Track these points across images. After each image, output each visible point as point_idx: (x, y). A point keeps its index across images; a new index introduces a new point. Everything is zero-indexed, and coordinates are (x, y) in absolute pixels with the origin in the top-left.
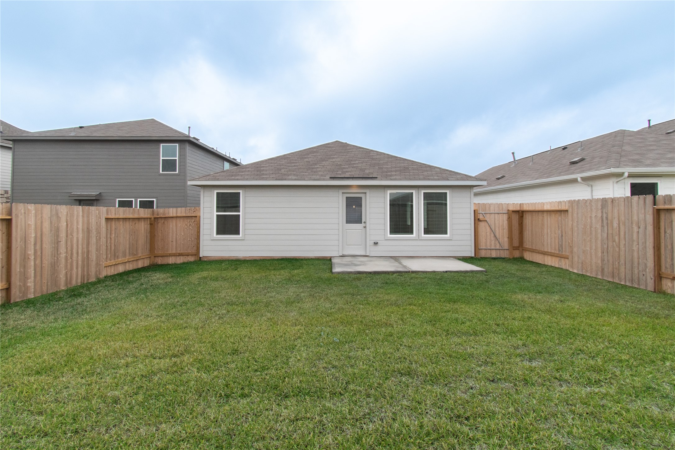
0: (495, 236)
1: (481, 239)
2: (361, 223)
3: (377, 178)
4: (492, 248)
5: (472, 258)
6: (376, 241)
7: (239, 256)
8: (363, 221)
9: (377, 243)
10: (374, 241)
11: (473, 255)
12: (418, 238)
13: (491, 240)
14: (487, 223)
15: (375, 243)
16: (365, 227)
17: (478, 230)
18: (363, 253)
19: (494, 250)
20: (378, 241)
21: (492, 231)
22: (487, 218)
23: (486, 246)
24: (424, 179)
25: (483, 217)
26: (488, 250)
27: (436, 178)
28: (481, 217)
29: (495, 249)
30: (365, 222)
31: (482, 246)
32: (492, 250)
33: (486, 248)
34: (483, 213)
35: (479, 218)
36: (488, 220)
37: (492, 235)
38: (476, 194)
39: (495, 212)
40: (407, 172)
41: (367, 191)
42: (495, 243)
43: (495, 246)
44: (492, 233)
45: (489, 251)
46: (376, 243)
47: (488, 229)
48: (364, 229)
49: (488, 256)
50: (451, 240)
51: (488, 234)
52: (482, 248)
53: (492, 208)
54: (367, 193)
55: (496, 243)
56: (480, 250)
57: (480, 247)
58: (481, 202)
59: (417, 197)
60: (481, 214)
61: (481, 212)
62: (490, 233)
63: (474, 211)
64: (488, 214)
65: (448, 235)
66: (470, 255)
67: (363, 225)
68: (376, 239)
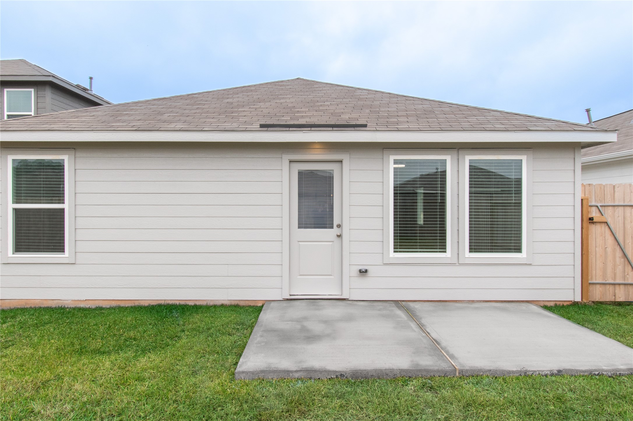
0: (625, 255)
1: (594, 261)
2: (332, 228)
3: (365, 126)
4: (618, 281)
5: (575, 304)
6: (363, 268)
7: (66, 298)
8: (336, 222)
9: (366, 271)
10: (360, 268)
11: (578, 299)
12: (455, 261)
13: (615, 266)
14: (607, 227)
15: (360, 271)
16: (339, 236)
17: (588, 243)
18: (335, 293)
19: (622, 287)
20: (366, 268)
21: (619, 244)
22: (609, 215)
23: (604, 275)
24: (473, 129)
25: (598, 215)
26: (608, 287)
27: (498, 126)
28: (594, 213)
29: (625, 284)
30: (339, 226)
31: (596, 277)
32: (617, 287)
33: (604, 282)
34: (599, 205)
35: (590, 216)
36: (609, 221)
37: (619, 253)
38: (587, 168)
39: (626, 204)
40: (432, 118)
41: (344, 157)
42: (624, 272)
43: (624, 278)
44: (618, 248)
45: (611, 288)
46: (363, 272)
47: (610, 240)
48: (337, 241)
49: (609, 298)
50: (530, 265)
51: (609, 250)
52: (594, 281)
53: (618, 194)
54: (344, 162)
55: (626, 270)
56: (591, 286)
57: (592, 279)
58: (594, 182)
59: (456, 170)
60: (594, 209)
61: (593, 203)
62: (614, 251)
63: (582, 200)
64: (610, 208)
65: (523, 255)
66: (571, 298)
67: (335, 231)
68: (363, 263)
